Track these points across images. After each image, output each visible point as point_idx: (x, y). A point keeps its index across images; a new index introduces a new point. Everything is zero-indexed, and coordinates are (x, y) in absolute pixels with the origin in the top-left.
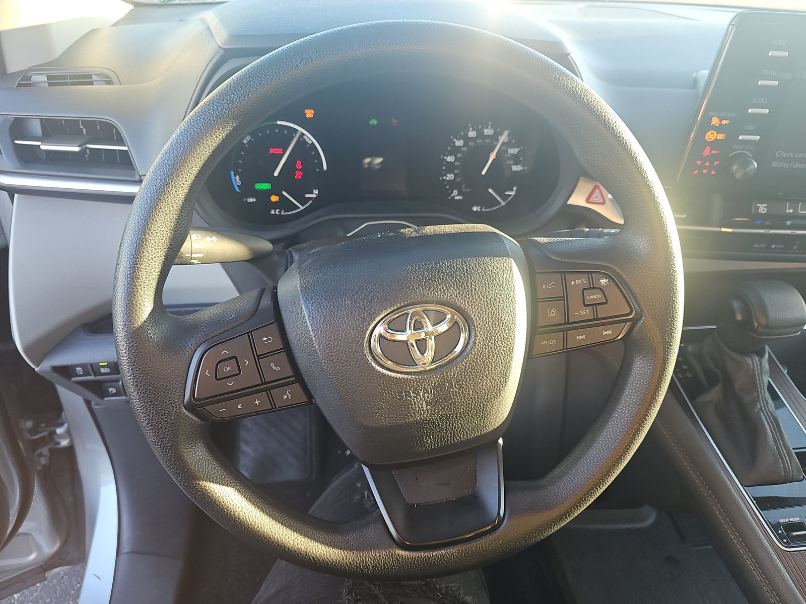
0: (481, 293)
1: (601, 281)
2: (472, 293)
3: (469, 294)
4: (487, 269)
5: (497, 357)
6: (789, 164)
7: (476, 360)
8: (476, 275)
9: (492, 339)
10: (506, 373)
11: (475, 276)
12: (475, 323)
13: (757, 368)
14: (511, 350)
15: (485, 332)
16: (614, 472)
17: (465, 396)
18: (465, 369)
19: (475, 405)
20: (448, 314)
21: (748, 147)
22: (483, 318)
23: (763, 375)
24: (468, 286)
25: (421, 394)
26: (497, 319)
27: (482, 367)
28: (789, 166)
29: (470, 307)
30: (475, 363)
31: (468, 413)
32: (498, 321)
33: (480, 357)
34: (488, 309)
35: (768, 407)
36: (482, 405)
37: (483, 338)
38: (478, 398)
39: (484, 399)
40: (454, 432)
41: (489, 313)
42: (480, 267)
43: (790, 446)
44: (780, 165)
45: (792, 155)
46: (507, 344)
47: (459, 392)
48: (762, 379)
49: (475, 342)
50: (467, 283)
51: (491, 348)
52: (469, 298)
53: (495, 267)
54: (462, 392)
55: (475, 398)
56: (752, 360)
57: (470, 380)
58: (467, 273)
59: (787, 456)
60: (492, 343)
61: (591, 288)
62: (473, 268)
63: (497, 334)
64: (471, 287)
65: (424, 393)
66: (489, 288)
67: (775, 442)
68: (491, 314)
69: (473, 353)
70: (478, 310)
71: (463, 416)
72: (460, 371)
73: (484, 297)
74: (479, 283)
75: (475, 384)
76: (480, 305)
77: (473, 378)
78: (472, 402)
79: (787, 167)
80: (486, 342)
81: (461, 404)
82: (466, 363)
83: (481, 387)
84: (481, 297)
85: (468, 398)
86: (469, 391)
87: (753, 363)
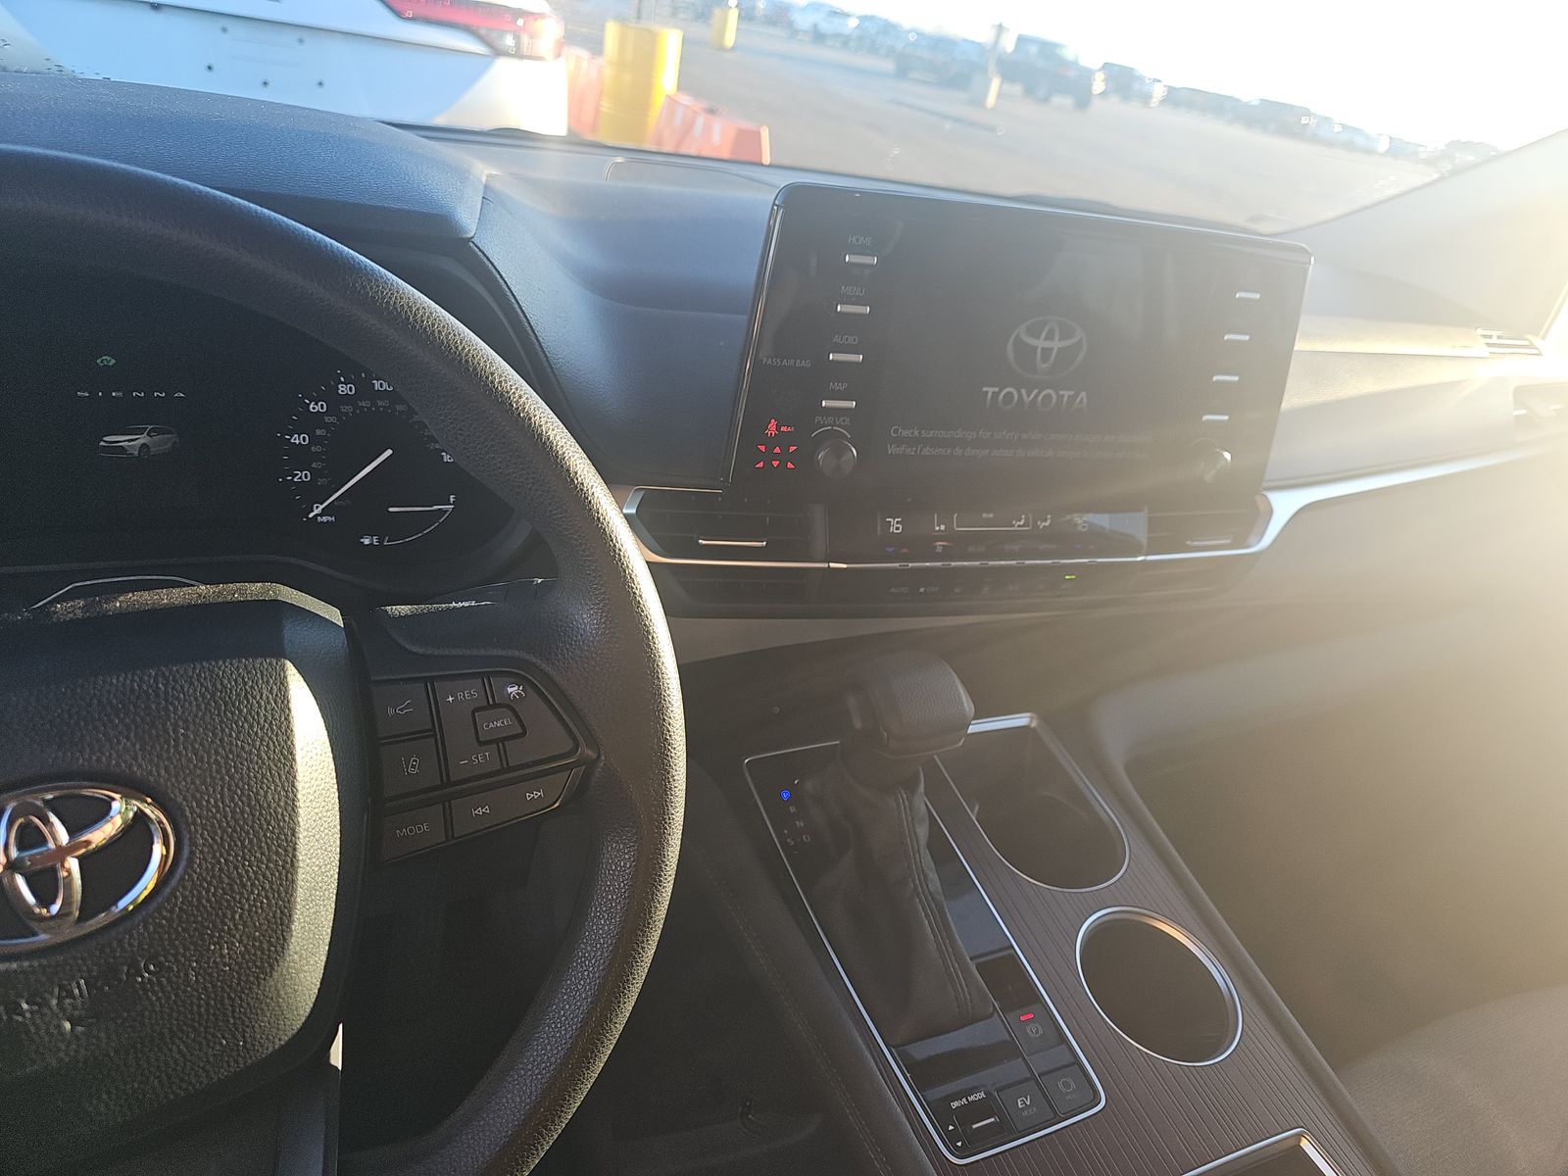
0: (201, 744)
1: (510, 690)
2: (176, 746)
3: (168, 751)
4: (219, 687)
5: (253, 885)
6: (914, 449)
7: (199, 900)
8: (190, 703)
9: (236, 845)
10: (281, 919)
11: (187, 705)
12: (188, 814)
13: (906, 813)
14: (288, 866)
15: (216, 833)
16: (574, 1090)
17: (178, 988)
18: (171, 926)
19: (208, 1004)
20: (113, 799)
21: (841, 419)
22: (208, 802)
23: (917, 826)
24: (166, 731)
25: (54, 1002)
26: (244, 799)
27: (217, 915)
28: (916, 452)
29: (173, 780)
30: (197, 907)
31: (193, 1027)
32: (249, 805)
33: (208, 891)
34: (222, 779)
35: (927, 886)
36: (226, 1001)
37: (211, 846)
38: (214, 986)
39: (230, 987)
40: (169, 1077)
41: (222, 788)
42: (202, 685)
43: (966, 953)
44: (900, 450)
45: (916, 433)
46: (277, 853)
47: (160, 983)
48: (915, 833)
49: (190, 861)
50: (164, 725)
51: (236, 867)
52: (169, 759)
53: (240, 680)
54: (169, 980)
55: (205, 988)
56: (896, 799)
57: (186, 949)
58: (166, 700)
59: (960, 974)
60: (237, 855)
61: (489, 707)
62: (182, 687)
63: (247, 833)
64: (175, 731)
65: (60, 999)
66: (223, 731)
67: (941, 952)
68: (229, 790)
69: (189, 884)
70: (193, 783)
71: (180, 1035)
72: (155, 931)
73: (209, 753)
74: (198, 721)
75: (202, 955)
76: (199, 772)
77: (195, 944)
78: (200, 999)
79: (913, 453)
80: (221, 855)
81: (172, 1009)
82: (172, 911)
83: (218, 960)
84: (201, 753)
85: (185, 991)
86: (187, 975)
87: (898, 805)
